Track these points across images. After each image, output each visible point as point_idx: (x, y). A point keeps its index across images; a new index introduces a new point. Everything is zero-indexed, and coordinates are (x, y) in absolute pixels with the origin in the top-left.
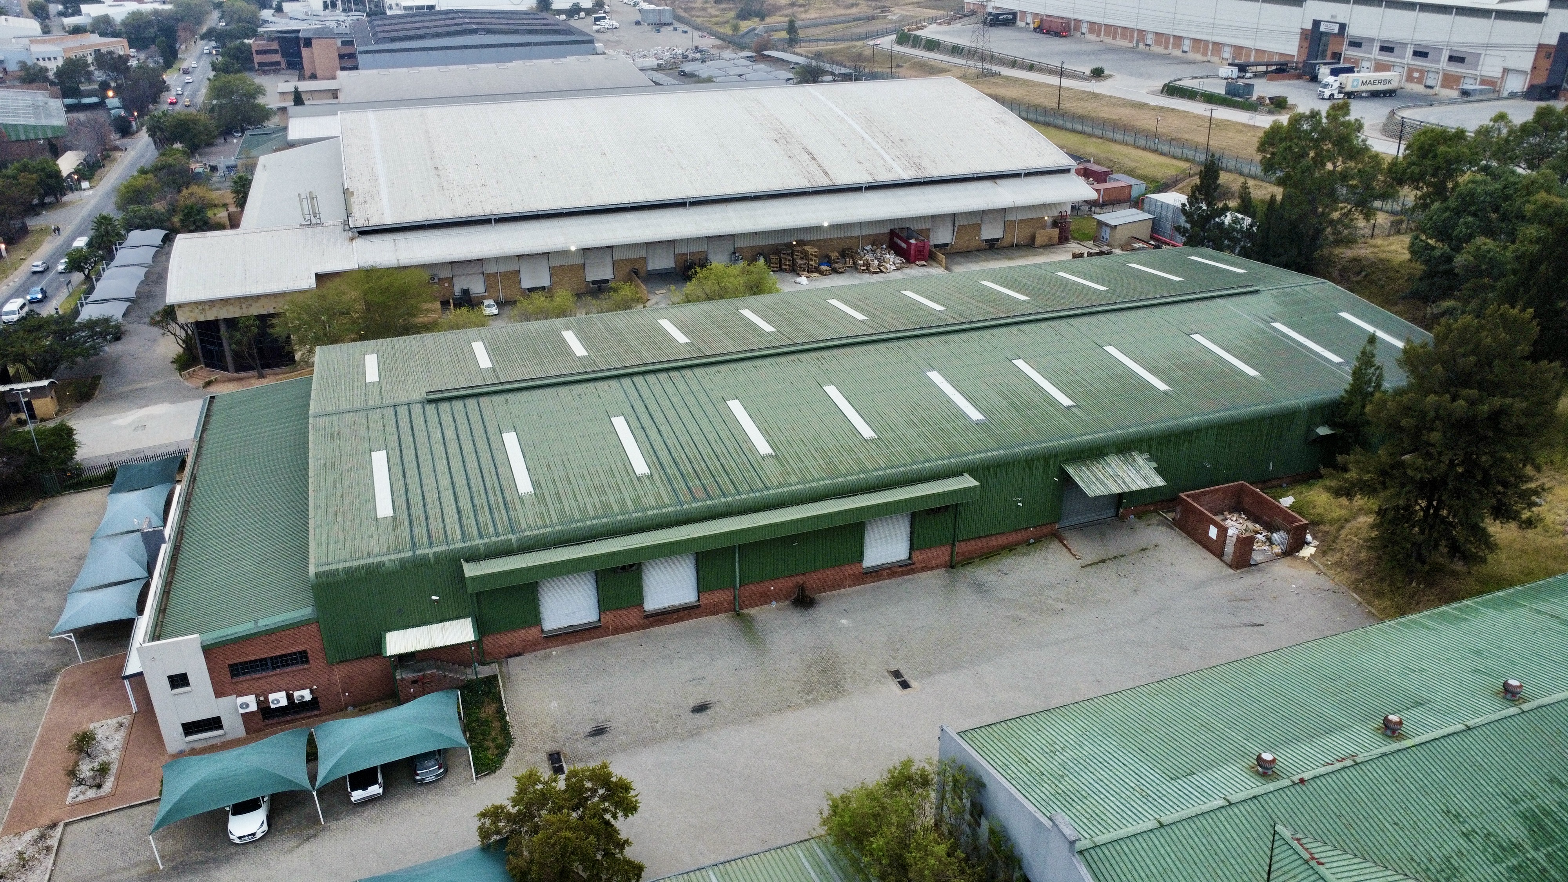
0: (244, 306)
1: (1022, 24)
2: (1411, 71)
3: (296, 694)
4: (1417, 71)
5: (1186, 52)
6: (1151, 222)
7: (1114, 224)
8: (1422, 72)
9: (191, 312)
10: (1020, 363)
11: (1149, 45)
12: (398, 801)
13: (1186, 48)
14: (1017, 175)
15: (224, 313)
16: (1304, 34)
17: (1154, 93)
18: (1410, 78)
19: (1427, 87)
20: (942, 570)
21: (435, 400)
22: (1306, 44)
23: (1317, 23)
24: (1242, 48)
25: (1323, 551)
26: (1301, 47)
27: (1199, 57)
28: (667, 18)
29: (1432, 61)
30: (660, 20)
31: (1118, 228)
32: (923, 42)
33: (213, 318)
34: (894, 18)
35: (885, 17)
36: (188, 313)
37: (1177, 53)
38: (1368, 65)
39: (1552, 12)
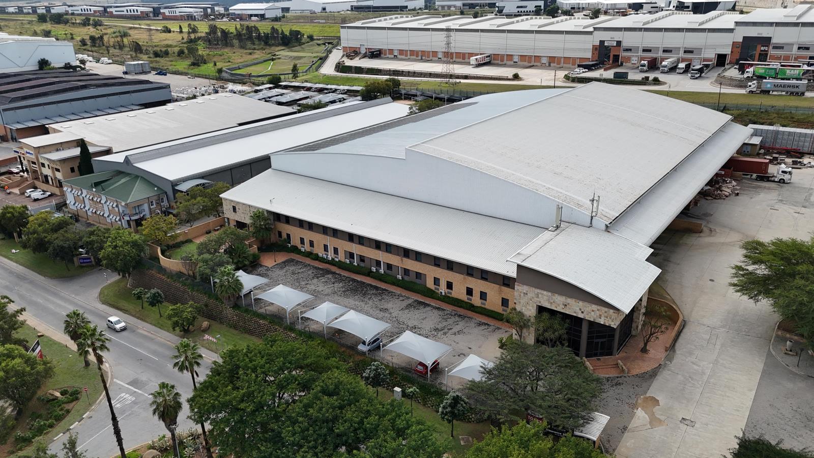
2: (662, 60)
16: (595, 48)
22: (596, 52)
23: (602, 42)
26: (593, 54)
28: (147, 69)
29: (674, 54)
30: (142, 70)
37: (510, 63)
38: (637, 59)
39: (737, 28)
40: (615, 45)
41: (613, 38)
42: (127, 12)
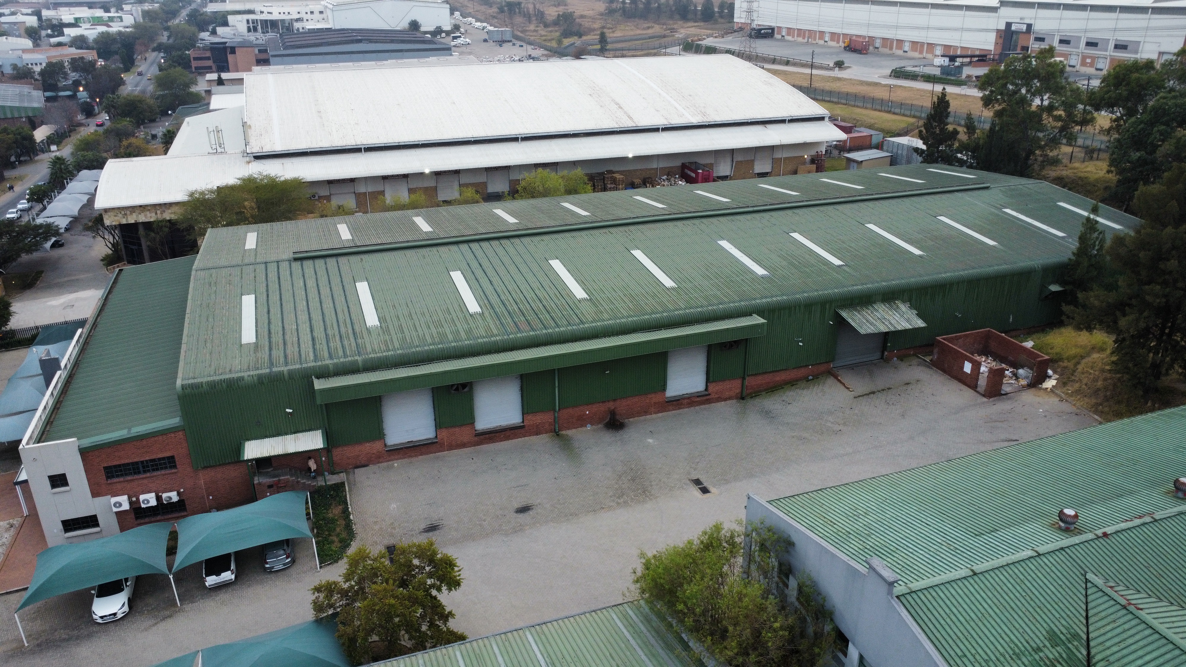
0: (159, 212)
1: (779, 37)
2: (1084, 58)
3: (165, 495)
4: (1089, 57)
5: (906, 52)
6: (889, 159)
7: (860, 160)
8: (1094, 58)
9: (115, 216)
10: (796, 235)
11: (878, 48)
12: (249, 586)
13: (906, 49)
14: (782, 121)
15: (142, 218)
16: (999, 33)
17: (885, 77)
18: (1084, 64)
19: (1097, 69)
20: (734, 401)
21: (300, 259)
22: (1001, 41)
23: (1009, 25)
24: (951, 46)
25: (1063, 383)
26: (996, 44)
27: (916, 55)
28: (508, 37)
29: (1100, 50)
30: (502, 38)
31: (863, 163)
32: (703, 49)
33: (133, 222)
34: (680, 36)
35: (673, 36)
36: (112, 217)
37: (900, 52)
41: (1023, 19)
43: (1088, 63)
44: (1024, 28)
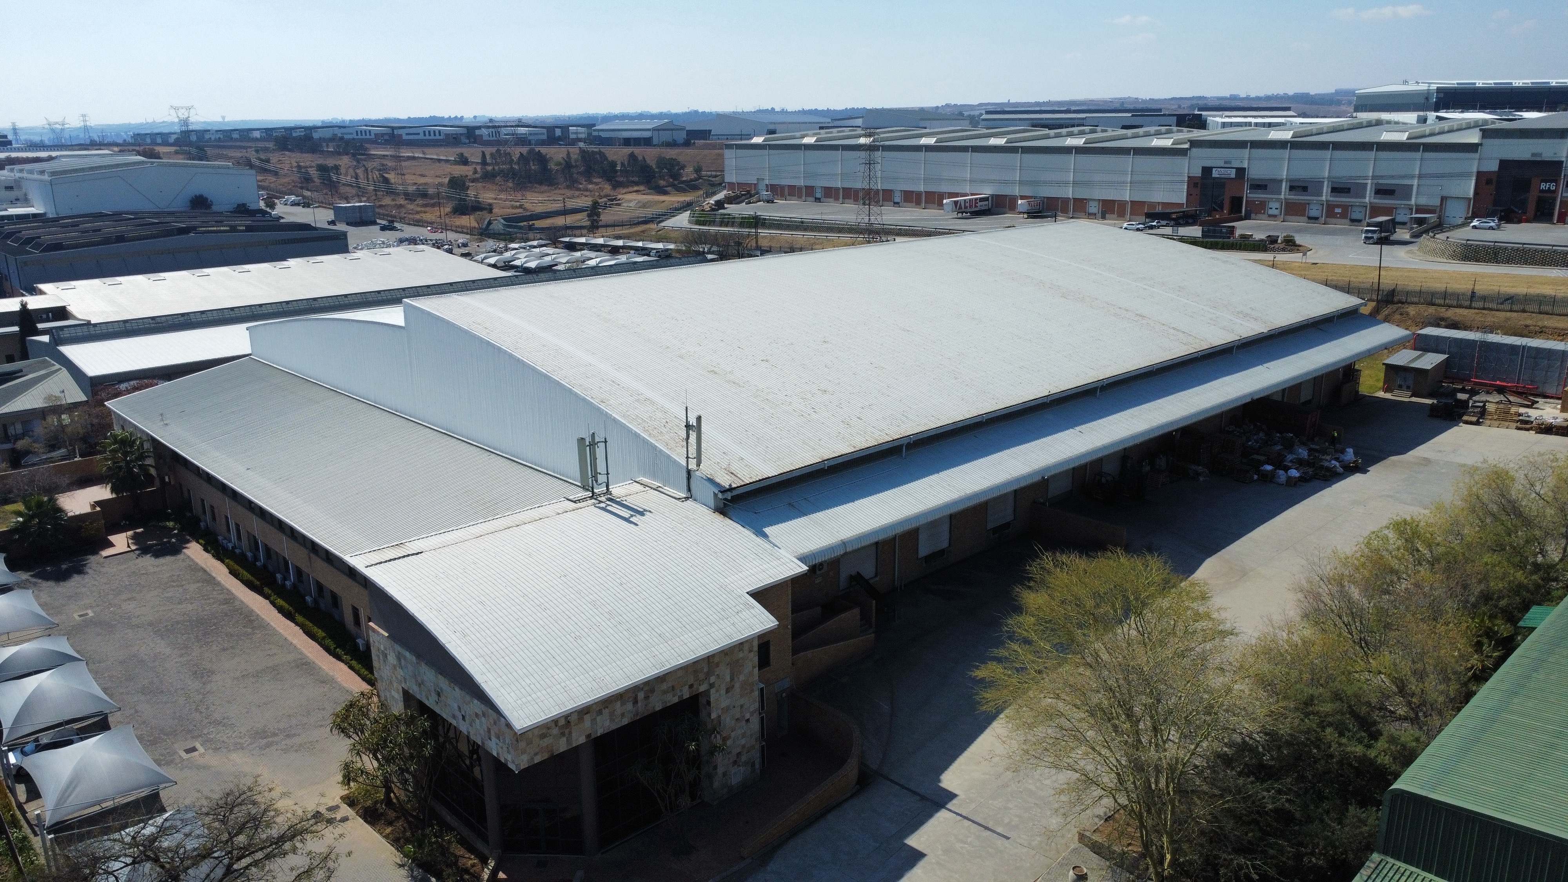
2: (1331, 207)
4: (1338, 206)
6: (1445, 362)
8: (1346, 208)
9: (543, 737)
15: (604, 723)
16: (1192, 182)
18: (1331, 214)
22: (1196, 191)
23: (1207, 171)
24: (1114, 201)
26: (1189, 195)
29: (1354, 197)
33: (582, 740)
36: (536, 742)
38: (1277, 205)
39: (1488, 142)
40: (1233, 176)
41: (1230, 162)
42: (425, 135)
43: (1338, 213)
44: (1233, 174)
